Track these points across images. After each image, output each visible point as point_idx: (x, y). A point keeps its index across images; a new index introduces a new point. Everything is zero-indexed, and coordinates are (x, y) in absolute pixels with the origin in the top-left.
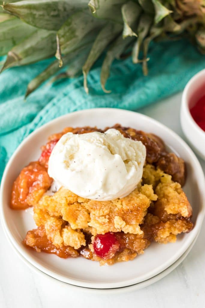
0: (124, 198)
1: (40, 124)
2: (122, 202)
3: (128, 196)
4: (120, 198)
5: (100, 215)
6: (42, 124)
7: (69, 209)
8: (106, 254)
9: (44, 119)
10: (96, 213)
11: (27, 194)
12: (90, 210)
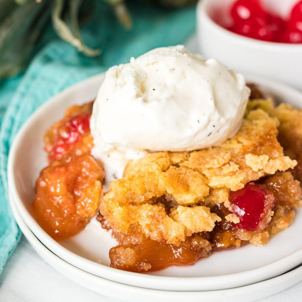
0: (237, 134)
1: (15, 129)
2: (236, 139)
3: (240, 130)
4: (231, 137)
5: (222, 164)
6: (19, 127)
7: (170, 175)
8: (262, 215)
9: (18, 118)
10: (214, 165)
11: (75, 199)
12: (198, 167)
